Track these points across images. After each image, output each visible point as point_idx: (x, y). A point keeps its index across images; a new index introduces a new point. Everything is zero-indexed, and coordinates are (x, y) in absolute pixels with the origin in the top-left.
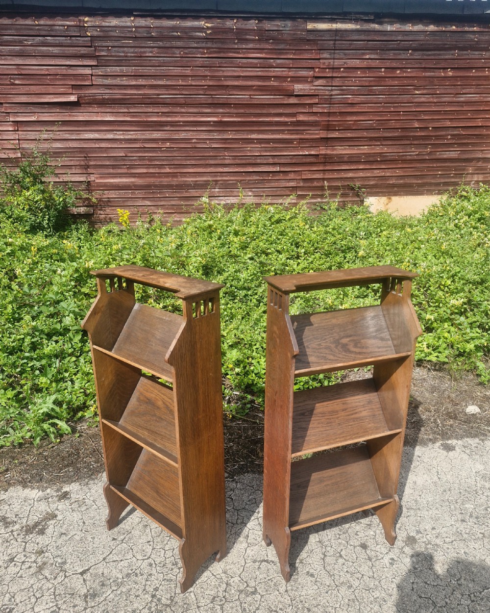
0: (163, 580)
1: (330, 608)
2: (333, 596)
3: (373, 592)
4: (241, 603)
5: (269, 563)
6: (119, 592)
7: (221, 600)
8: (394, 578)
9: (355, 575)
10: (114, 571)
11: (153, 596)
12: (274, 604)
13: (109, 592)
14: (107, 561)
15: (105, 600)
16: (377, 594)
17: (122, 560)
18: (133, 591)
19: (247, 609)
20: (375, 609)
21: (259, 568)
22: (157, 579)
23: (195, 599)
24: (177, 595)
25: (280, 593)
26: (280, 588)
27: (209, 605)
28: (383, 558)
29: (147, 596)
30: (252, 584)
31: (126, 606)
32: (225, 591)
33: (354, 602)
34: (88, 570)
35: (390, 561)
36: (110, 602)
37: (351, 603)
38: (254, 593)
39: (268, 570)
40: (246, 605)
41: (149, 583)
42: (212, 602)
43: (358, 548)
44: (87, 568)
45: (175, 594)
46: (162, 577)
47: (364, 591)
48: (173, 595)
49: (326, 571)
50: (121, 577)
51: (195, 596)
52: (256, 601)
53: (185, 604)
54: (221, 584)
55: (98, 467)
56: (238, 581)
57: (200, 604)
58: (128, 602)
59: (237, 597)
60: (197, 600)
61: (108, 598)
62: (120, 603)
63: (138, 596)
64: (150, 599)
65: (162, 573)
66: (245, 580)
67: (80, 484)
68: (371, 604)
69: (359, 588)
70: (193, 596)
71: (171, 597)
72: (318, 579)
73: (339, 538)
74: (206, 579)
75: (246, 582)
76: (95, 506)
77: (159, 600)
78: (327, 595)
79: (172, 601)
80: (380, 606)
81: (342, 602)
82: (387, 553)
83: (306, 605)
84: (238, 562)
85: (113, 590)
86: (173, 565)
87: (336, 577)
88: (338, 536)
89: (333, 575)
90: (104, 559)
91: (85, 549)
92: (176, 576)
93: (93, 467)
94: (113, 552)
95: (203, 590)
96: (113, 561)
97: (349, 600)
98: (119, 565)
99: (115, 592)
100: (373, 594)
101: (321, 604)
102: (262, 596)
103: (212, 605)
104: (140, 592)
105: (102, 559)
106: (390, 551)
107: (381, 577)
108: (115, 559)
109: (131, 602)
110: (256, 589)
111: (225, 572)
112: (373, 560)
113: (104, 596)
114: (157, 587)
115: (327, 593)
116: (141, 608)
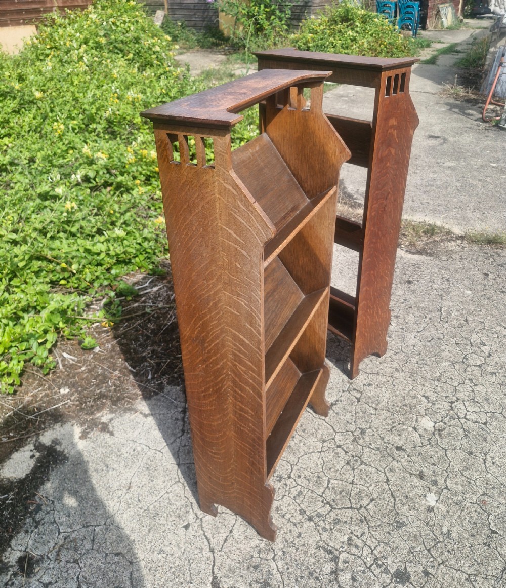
0: (295, 500)
1: (411, 392)
2: (400, 384)
4: (369, 447)
6: (281, 553)
7: (356, 461)
10: (242, 546)
11: (310, 519)
12: (384, 424)
13: (273, 565)
14: (217, 548)
15: (281, 573)
17: (231, 532)
18: (288, 536)
19: (378, 446)
21: (337, 414)
22: (289, 505)
23: (340, 482)
24: (324, 495)
25: (376, 414)
27: (355, 474)
29: (305, 526)
30: (353, 428)
31: (306, 553)
32: (346, 452)
34: (215, 578)
36: (288, 569)
38: (363, 432)
39: (344, 409)
40: (373, 445)
41: (288, 516)
42: (354, 469)
44: (211, 579)
45: (322, 496)
46: (289, 499)
48: (321, 499)
50: (258, 542)
51: (336, 479)
52: (373, 435)
53: (341, 493)
54: (336, 451)
55: (18, 494)
56: (341, 437)
57: (350, 480)
58: (300, 548)
59: (360, 447)
60: (342, 480)
61: (281, 570)
62: (297, 558)
63: (300, 534)
64: (312, 524)
65: (284, 496)
67: (27, 532)
70: (336, 482)
71: (322, 502)
74: (321, 460)
75: (347, 431)
76: (97, 529)
77: (319, 515)
79: (328, 503)
83: (400, 405)
84: (318, 425)
85: (273, 558)
86: (280, 481)
90: (212, 551)
91: (173, 570)
92: (298, 485)
93: (12, 500)
94: (209, 536)
95: (332, 470)
96: (225, 542)
97: (410, 377)
98: (236, 536)
99: (276, 558)
104: (296, 531)
105: (210, 554)
108: (222, 539)
109: (303, 545)
110: (360, 429)
111: (324, 441)
113: (275, 572)
114: (300, 510)
115: (394, 386)
116: (318, 538)
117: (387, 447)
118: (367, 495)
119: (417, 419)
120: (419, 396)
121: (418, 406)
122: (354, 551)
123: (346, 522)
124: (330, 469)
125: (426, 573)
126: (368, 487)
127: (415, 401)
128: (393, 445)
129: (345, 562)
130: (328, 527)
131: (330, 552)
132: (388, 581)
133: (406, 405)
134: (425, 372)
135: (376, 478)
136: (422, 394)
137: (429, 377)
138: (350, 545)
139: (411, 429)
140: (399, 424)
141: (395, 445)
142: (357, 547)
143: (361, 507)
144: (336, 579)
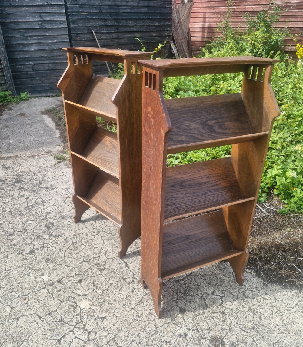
0: (86, 233)
1: (113, 312)
2: (123, 309)
3: (143, 332)
5: (126, 266)
7: (87, 259)
8: (166, 342)
9: (151, 315)
11: (75, 235)
12: (99, 282)
13: (68, 221)
16: (142, 335)
19: (88, 273)
20: (129, 339)
21: (119, 264)
23: (81, 249)
25: (108, 282)
26: (112, 280)
28: (181, 328)
29: (74, 233)
30: (106, 266)
32: (94, 258)
33: (127, 323)
35: (182, 334)
37: (124, 322)
38: (101, 270)
39: (121, 268)
40: (90, 271)
42: (83, 256)
43: (178, 308)
46: (88, 231)
47: (140, 326)
49: (142, 298)
52: (96, 274)
54: (98, 254)
56: (104, 260)
57: (80, 253)
64: (73, 235)
66: (106, 262)
68: (132, 335)
69: (141, 322)
70: (83, 248)
72: (132, 296)
73: (177, 293)
75: (105, 263)
77: (74, 238)
78: (122, 305)
79: (76, 242)
80: (133, 341)
81: (122, 317)
82: (189, 329)
83: (107, 298)
87: (141, 305)
88: (178, 292)
89: (142, 303)
97: (126, 320)
100: (141, 333)
101: (113, 305)
102: (101, 274)
103: (82, 257)
106: (193, 330)
107: (161, 333)
110: (104, 270)
111: (106, 252)
112: (173, 322)
113: (65, 221)
114: (81, 233)
116: (66, 235)
117: (85, 276)
118: (69, 256)
119: (91, 301)
120: (106, 315)
121: (99, 308)
122: (53, 243)
123: (64, 245)
124: (90, 248)
125: (25, 259)
126: (71, 258)
127: (104, 309)
128: (84, 279)
129: (52, 238)
130: (67, 239)
131: (58, 236)
132: (34, 248)
133: (104, 301)
134: (126, 335)
135: (73, 262)
136: (108, 318)
137: (120, 334)
138: (56, 243)
139: (87, 293)
140: (94, 290)
141: (83, 280)
142: (53, 244)
143: (66, 252)
144: (49, 234)
